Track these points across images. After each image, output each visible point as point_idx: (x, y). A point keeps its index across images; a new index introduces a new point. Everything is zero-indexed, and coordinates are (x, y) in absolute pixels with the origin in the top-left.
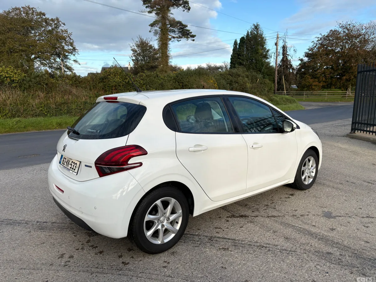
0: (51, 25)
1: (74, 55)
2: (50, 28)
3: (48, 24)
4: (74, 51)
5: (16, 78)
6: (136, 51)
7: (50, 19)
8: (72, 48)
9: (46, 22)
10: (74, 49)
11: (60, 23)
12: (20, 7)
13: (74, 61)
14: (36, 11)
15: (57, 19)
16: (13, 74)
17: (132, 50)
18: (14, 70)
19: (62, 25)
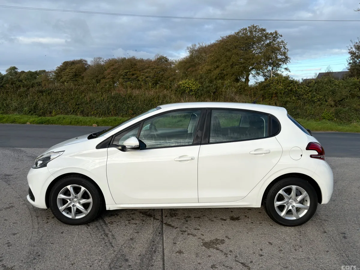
0: (269, 38)
1: (286, 64)
2: (268, 41)
3: (267, 38)
4: (286, 60)
5: (194, 88)
6: (355, 53)
7: (269, 33)
8: (284, 57)
9: (266, 37)
10: (287, 58)
11: (278, 35)
12: (247, 27)
13: (285, 69)
14: (259, 29)
15: (276, 32)
16: (192, 85)
17: (349, 53)
18: (194, 82)
19: (280, 37)
